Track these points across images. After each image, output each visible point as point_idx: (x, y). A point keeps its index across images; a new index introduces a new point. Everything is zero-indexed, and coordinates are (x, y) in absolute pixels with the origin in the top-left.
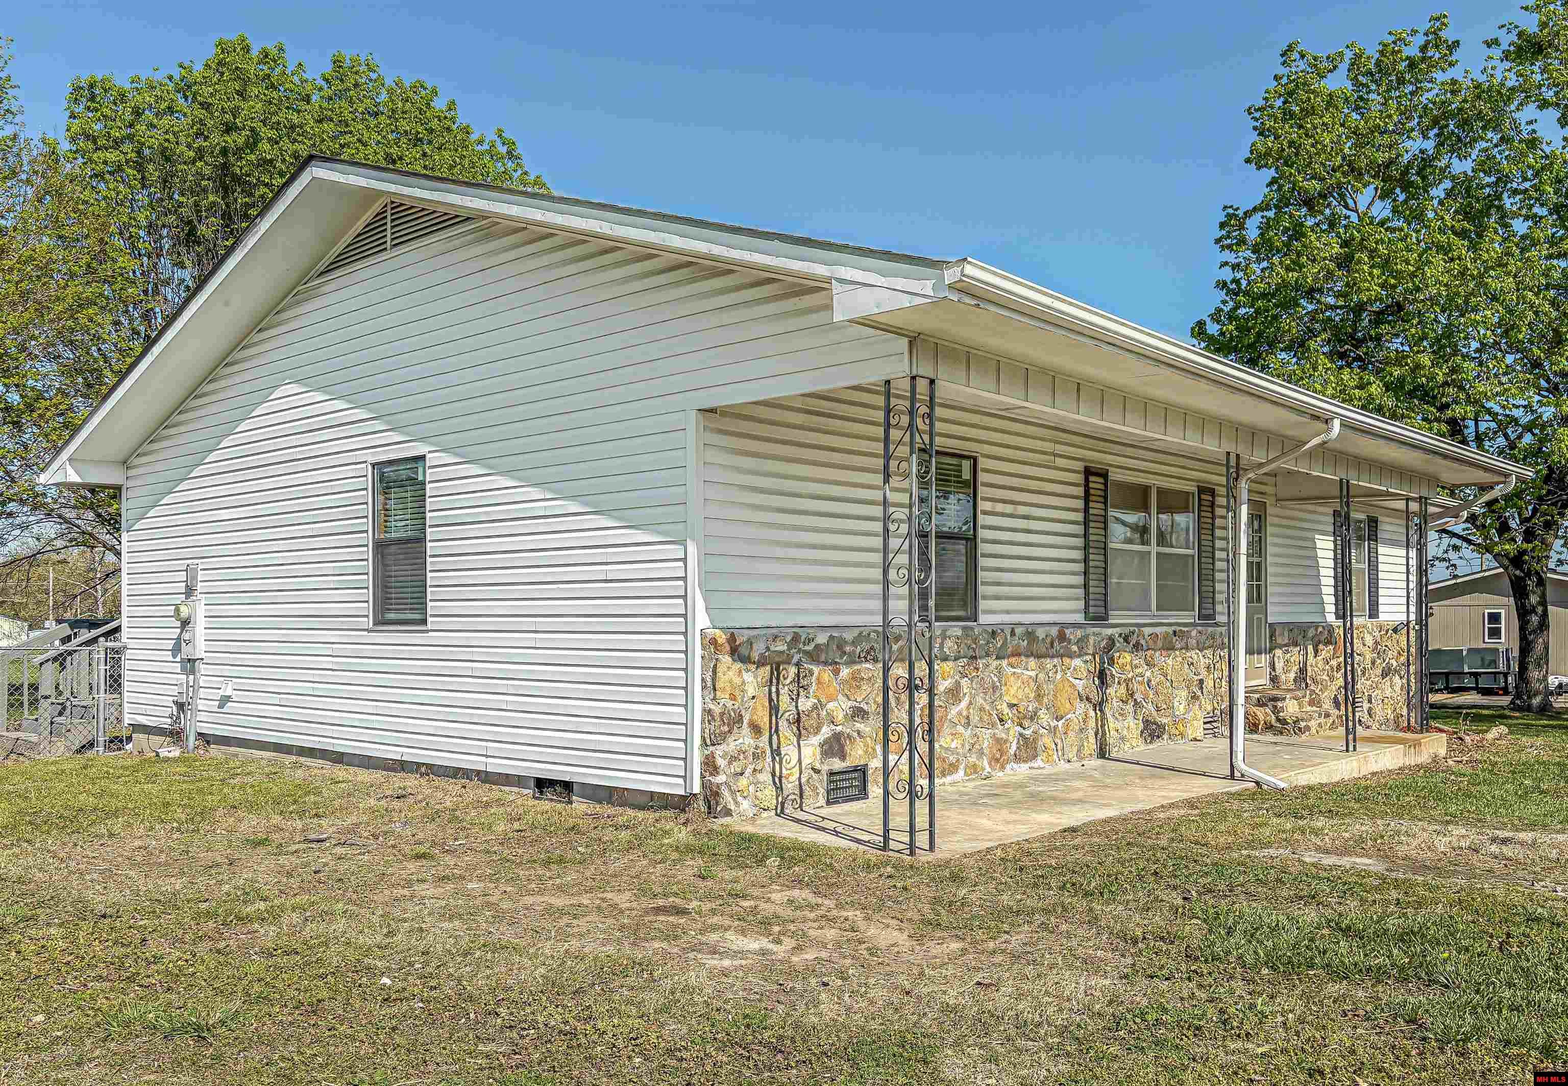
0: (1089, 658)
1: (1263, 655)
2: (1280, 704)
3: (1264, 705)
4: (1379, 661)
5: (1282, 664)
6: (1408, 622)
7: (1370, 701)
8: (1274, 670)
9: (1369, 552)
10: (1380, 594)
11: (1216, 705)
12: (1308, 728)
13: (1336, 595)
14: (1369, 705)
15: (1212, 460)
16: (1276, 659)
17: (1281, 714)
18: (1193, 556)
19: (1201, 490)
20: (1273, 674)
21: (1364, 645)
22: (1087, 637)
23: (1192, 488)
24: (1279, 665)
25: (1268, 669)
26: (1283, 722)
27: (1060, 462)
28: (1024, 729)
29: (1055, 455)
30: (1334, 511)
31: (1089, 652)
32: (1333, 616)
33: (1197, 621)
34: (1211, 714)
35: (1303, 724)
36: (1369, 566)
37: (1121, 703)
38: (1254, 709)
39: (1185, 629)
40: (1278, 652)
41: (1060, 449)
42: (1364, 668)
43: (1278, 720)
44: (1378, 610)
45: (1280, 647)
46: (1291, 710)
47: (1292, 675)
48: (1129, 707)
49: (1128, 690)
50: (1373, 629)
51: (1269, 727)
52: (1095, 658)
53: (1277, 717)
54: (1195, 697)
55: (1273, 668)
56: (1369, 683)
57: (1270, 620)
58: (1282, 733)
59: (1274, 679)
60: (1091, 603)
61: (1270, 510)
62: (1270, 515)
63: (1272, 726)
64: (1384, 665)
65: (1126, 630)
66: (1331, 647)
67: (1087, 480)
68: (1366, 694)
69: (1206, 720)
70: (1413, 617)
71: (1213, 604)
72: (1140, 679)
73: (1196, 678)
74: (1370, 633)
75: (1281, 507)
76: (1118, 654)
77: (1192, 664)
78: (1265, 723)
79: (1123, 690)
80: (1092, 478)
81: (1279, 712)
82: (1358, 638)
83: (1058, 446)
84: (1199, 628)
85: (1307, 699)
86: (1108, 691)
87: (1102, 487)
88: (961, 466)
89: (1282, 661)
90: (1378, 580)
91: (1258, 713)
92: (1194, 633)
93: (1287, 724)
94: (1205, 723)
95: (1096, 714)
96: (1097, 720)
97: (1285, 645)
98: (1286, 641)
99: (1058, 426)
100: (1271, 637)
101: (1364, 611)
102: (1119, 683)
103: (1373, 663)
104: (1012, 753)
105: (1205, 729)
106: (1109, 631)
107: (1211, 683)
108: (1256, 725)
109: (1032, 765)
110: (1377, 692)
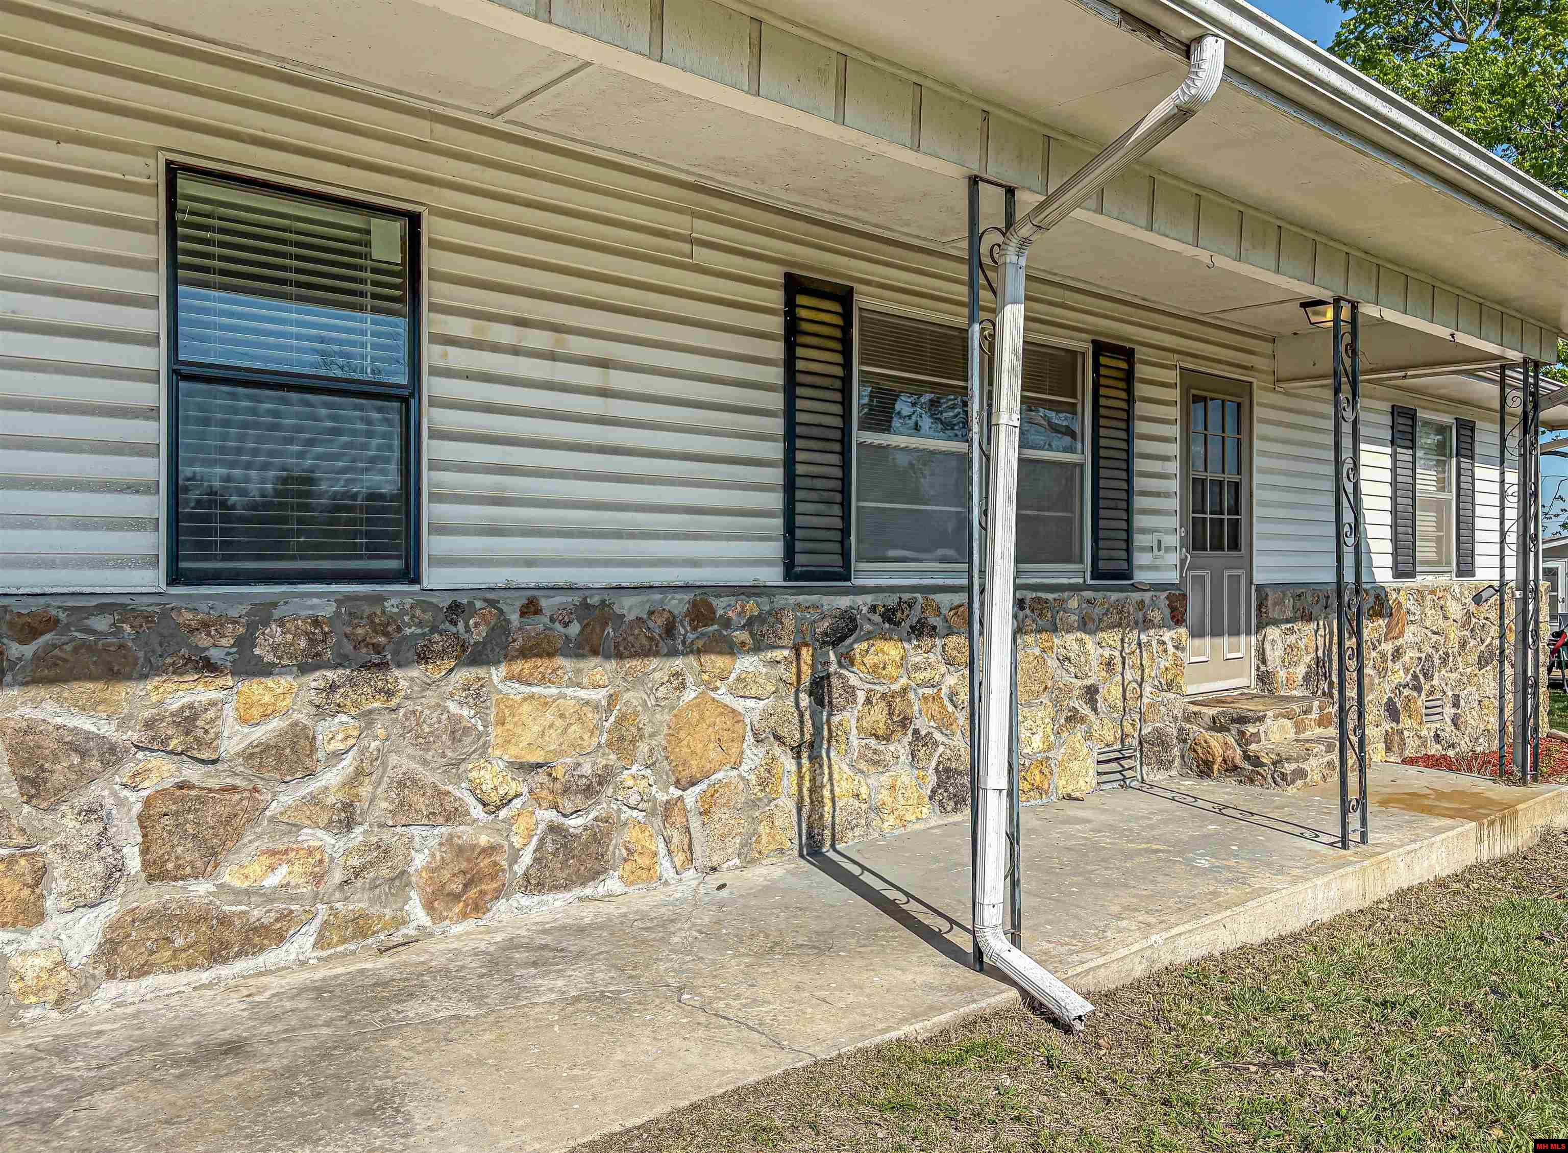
0: (779, 654)
1: (1243, 637)
2: (1251, 729)
3: (1223, 729)
4: (1473, 643)
5: (1279, 652)
6: (1503, 584)
7: (1456, 705)
8: (1264, 662)
9: (1459, 475)
10: (1477, 539)
11: (1128, 729)
12: (1301, 774)
13: (1395, 540)
14: (1453, 711)
15: (1128, 298)
16: (1268, 646)
17: (1253, 747)
18: (1082, 466)
19: (1100, 348)
20: (1263, 668)
21: (1446, 618)
22: (776, 615)
23: (1082, 344)
24: (1274, 655)
25: (1254, 661)
26: (1255, 761)
27: (703, 256)
28: (564, 816)
29: (693, 241)
30: (1393, 407)
31: (785, 642)
32: (1389, 573)
33: (1090, 582)
34: (1118, 746)
35: (1289, 768)
36: (1458, 495)
37: (873, 742)
38: (1207, 735)
39: (1050, 596)
40: (1273, 633)
41: (703, 229)
42: (1447, 654)
43: (1247, 757)
44: (1473, 564)
45: (1276, 623)
46: (1275, 737)
47: (1301, 670)
48: (900, 747)
49: (891, 714)
50: (1462, 594)
51: (1232, 769)
52: (798, 655)
53: (1245, 752)
54: (1074, 718)
55: (1262, 658)
56: (1454, 676)
57: (1259, 578)
58: (1252, 781)
59: (1264, 678)
60: (799, 546)
61: (1259, 396)
62: (1259, 404)
63: (1236, 767)
64: (1483, 648)
65: (892, 600)
66: (1382, 622)
67: (790, 303)
68: (1450, 693)
69: (1103, 757)
70: (1511, 574)
71: (1129, 550)
72: (928, 691)
73: (1079, 683)
74: (1458, 599)
75: (1286, 393)
76: (864, 646)
77: (1067, 658)
78: (1224, 761)
79: (879, 714)
80: (801, 300)
81: (1248, 743)
82: (1434, 607)
83: (699, 224)
84: (1088, 594)
85: (1314, 715)
86: (835, 720)
87: (838, 321)
88: (368, 232)
89: (1280, 645)
90: (1473, 517)
91: (1213, 743)
92: (1073, 603)
93: (1262, 765)
94: (1099, 762)
95: (800, 766)
96: (801, 777)
97: (1288, 621)
98: (1289, 614)
99: (703, 182)
100: (1259, 607)
101: (1449, 563)
102: (868, 701)
103: (1463, 645)
104: (521, 872)
105: (1099, 774)
106: (844, 602)
107: (1117, 691)
108: (1209, 764)
109: (588, 891)
110: (1469, 689)
